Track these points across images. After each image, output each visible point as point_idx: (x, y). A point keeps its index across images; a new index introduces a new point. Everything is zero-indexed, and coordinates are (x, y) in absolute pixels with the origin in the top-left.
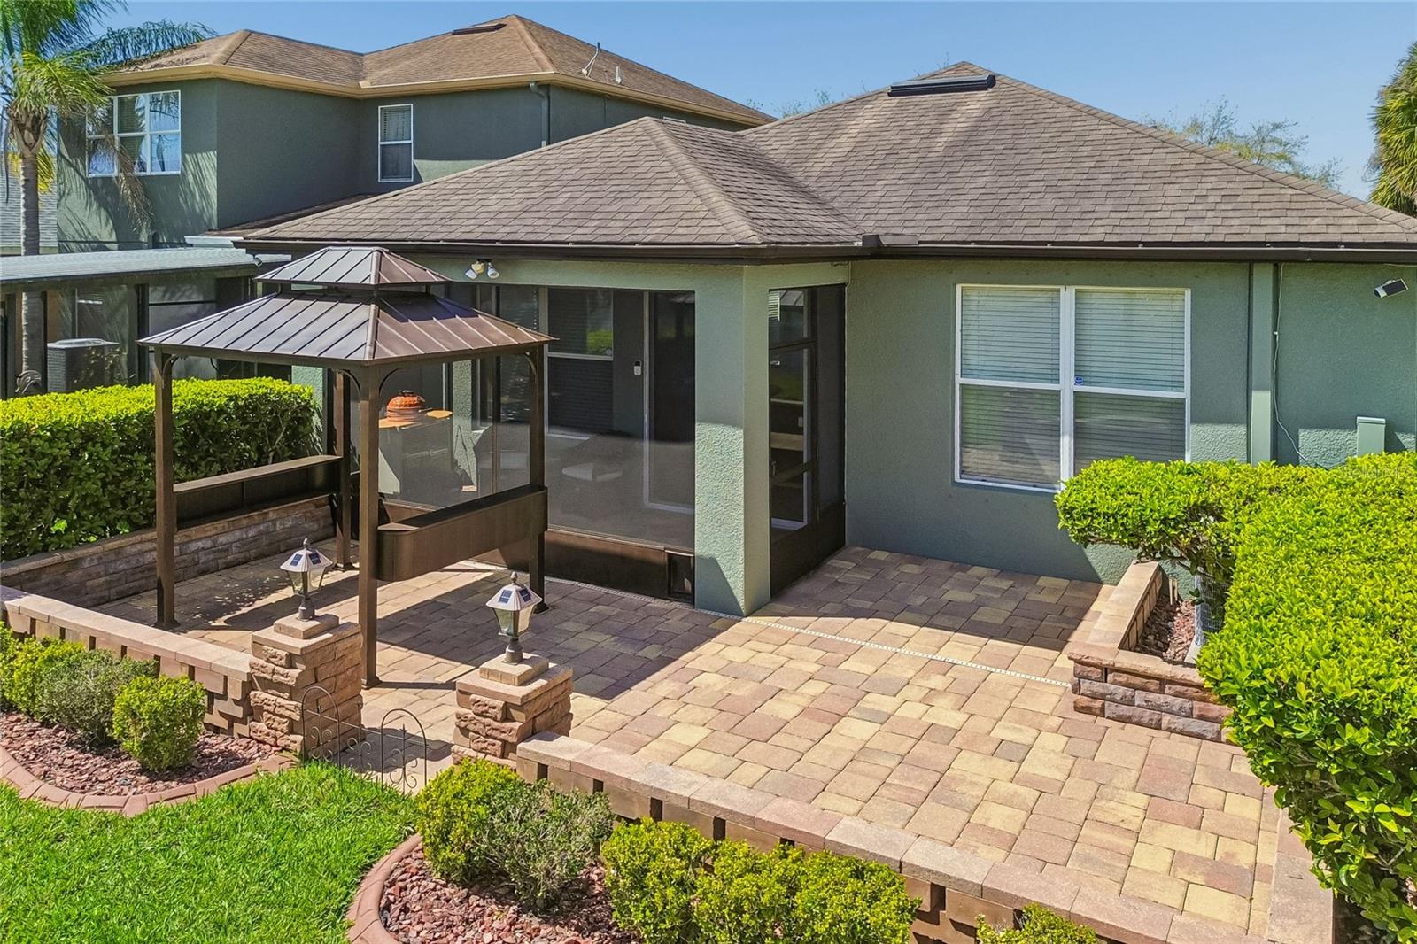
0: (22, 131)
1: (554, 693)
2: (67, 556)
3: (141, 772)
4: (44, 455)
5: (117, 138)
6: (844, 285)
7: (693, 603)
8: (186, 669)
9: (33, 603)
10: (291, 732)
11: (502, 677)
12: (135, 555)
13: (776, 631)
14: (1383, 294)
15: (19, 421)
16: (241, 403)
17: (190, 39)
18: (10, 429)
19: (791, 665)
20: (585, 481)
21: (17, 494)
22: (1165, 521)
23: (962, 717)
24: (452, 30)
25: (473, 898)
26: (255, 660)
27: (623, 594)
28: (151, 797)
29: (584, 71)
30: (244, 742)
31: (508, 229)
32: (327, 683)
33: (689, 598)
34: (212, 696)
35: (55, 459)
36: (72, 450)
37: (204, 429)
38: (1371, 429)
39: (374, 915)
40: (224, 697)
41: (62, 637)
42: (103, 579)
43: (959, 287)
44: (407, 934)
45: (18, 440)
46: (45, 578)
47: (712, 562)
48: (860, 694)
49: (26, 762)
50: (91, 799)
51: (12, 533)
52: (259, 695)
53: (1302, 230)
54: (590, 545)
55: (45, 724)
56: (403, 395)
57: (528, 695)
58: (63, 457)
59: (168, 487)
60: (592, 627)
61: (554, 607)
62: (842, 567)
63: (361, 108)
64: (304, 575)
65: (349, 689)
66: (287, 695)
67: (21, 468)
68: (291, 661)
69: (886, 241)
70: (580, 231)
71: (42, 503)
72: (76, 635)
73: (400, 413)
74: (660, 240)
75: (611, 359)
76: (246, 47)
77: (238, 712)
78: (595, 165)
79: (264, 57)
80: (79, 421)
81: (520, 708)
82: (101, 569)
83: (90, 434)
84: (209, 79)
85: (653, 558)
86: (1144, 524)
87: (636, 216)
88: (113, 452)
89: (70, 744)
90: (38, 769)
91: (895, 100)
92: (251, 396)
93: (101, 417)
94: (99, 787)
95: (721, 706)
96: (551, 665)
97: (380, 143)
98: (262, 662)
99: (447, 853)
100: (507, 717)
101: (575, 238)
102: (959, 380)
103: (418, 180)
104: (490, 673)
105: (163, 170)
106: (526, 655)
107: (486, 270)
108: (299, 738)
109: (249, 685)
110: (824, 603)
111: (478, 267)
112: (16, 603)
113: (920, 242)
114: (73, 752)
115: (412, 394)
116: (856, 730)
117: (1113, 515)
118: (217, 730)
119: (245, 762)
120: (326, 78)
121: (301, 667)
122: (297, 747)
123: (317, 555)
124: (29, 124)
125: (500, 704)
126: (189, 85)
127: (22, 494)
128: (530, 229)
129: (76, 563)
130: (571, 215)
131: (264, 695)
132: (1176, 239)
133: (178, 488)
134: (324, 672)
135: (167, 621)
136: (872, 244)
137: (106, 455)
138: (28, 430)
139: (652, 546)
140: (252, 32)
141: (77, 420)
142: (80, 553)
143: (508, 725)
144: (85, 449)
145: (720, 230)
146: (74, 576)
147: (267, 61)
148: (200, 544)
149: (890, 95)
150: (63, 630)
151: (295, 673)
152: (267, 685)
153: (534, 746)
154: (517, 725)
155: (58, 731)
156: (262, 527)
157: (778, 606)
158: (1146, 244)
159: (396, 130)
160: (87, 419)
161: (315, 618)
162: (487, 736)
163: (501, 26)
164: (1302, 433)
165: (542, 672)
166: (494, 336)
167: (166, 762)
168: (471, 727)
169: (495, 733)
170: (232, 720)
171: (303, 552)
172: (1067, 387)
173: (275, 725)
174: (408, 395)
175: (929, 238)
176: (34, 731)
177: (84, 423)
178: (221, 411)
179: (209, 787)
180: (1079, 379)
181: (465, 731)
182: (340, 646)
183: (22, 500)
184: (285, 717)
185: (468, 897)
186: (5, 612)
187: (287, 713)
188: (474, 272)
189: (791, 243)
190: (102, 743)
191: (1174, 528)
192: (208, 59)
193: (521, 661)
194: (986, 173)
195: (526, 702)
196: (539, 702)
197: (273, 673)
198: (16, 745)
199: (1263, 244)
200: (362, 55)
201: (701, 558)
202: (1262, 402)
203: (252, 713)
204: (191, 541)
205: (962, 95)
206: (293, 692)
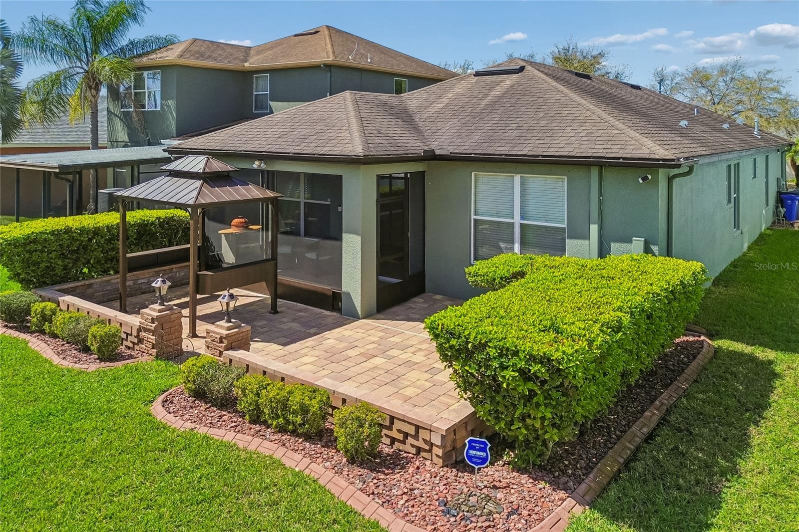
0: (90, 90)
1: (241, 335)
2: (87, 282)
3: (98, 359)
4: (78, 240)
5: (133, 93)
6: (425, 171)
7: (341, 313)
8: (119, 324)
9: (69, 299)
10: (153, 348)
11: (221, 327)
12: (115, 283)
13: (370, 325)
14: (641, 181)
15: (67, 226)
16: (162, 220)
17: (167, 43)
18: (64, 229)
19: (368, 338)
20: (314, 259)
21: (67, 256)
22: (501, 278)
23: (425, 358)
24: (294, 34)
25: (196, 402)
26: (141, 320)
27: (315, 309)
28: (98, 366)
29: (350, 57)
30: (137, 352)
31: (269, 146)
32: (167, 330)
33: (339, 310)
34: (127, 334)
35: (82, 242)
36: (89, 238)
37: (145, 231)
38: (638, 243)
39: (160, 402)
40: (131, 335)
41: (78, 311)
42: (101, 293)
43: (473, 174)
44: (169, 409)
45: (67, 234)
46: (78, 291)
47: (348, 294)
48: (389, 349)
49: (58, 354)
50: (78, 366)
51: (65, 272)
52: (143, 334)
53: (609, 151)
54: (302, 286)
55: (68, 343)
56: (238, 218)
57: (229, 334)
58: (85, 241)
59: (124, 255)
60: (294, 320)
61: (282, 312)
62: (418, 302)
63: (246, 76)
64: (160, 288)
65: (176, 334)
66: (151, 334)
67: (69, 245)
68: (153, 321)
69: (437, 152)
70: (297, 148)
71: (77, 259)
72: (83, 310)
73: (237, 226)
74: (325, 153)
75: (329, 203)
76: (193, 48)
77: (136, 341)
78: (316, 115)
79: (200, 53)
80: (92, 227)
81: (225, 338)
82: (100, 289)
83: (97, 232)
84: (173, 65)
85: (327, 292)
86: (494, 279)
87: (321, 141)
88: (106, 240)
89: (76, 350)
90: (62, 356)
91: (477, 78)
92: (166, 217)
93: (101, 225)
94: (81, 363)
95: (328, 351)
96: (243, 325)
97: (254, 93)
98: (143, 321)
99: (189, 385)
100: (221, 342)
101: (293, 152)
102: (473, 217)
103: (271, 112)
104: (218, 326)
105: (156, 108)
106: (232, 320)
107: (261, 164)
108: (155, 350)
109: (139, 330)
110: (399, 315)
111: (257, 163)
112: (63, 298)
113: (451, 153)
114: (75, 352)
115: (243, 218)
116: (378, 361)
117: (484, 276)
118: (129, 348)
119: (135, 358)
120: (229, 62)
121: (156, 323)
122: (154, 354)
123: (165, 281)
124: (93, 86)
125: (219, 336)
126: (165, 68)
127: (69, 256)
128: (277, 147)
129: (90, 285)
130: (297, 140)
131: (144, 334)
132: (557, 154)
133: (128, 255)
134: (166, 326)
135: (123, 309)
136: (431, 154)
137: (102, 241)
138: (71, 230)
139: (325, 287)
140: (196, 39)
141: (91, 226)
142: (92, 281)
143: (221, 344)
144: (95, 238)
145: (350, 149)
146: (90, 291)
147: (201, 55)
148: (143, 281)
149: (475, 75)
150: (78, 309)
151: (154, 325)
152: (146, 330)
153: (231, 353)
154: (224, 345)
155: (73, 345)
156: (170, 275)
157: (379, 316)
158: (543, 156)
159: (262, 87)
160: (95, 226)
161: (164, 305)
162: (215, 349)
163: (317, 32)
164: (612, 244)
165: (239, 327)
166: (253, 194)
167: (106, 356)
168: (210, 345)
169: (217, 348)
170: (134, 344)
171: (160, 279)
172: (517, 221)
173: (148, 345)
174: (241, 218)
175: (457, 151)
176: (63, 345)
177: (94, 227)
178: (153, 223)
179: (120, 364)
180: (522, 218)
181: (208, 347)
182: (172, 316)
183: (69, 258)
184: (150, 342)
185: (195, 400)
186: (59, 302)
187: (151, 341)
188: (256, 165)
189: (381, 155)
190: (86, 350)
191: (505, 281)
192: (170, 56)
193: (230, 322)
194: (496, 119)
195: (227, 336)
196: (234, 337)
197: (147, 325)
198: (56, 348)
199: (589, 157)
200: (250, 48)
201: (345, 293)
202: (594, 229)
203: (141, 341)
204: (139, 279)
205: (506, 76)
206: (154, 333)
